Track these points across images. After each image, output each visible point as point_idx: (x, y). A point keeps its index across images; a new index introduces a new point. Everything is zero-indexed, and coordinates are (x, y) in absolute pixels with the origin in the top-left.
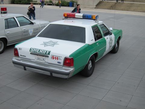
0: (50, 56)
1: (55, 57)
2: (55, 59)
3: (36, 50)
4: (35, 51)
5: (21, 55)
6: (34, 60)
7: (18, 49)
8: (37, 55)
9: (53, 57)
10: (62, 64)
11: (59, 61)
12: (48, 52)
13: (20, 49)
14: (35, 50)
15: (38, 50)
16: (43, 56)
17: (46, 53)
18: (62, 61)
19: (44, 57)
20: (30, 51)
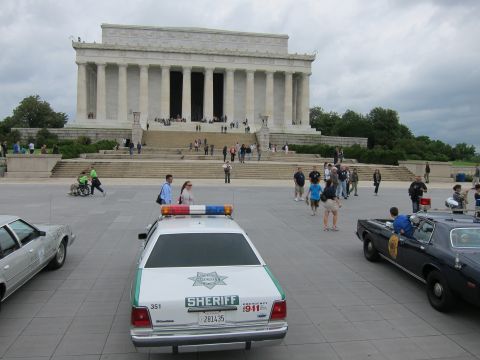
0: (240, 307)
1: (251, 306)
2: (251, 311)
3: (202, 301)
4: (200, 303)
5: (158, 321)
6: (197, 323)
7: (149, 307)
8: (204, 311)
9: (247, 308)
10: (267, 317)
11: (261, 312)
12: (233, 300)
13: (154, 306)
14: (198, 301)
15: (207, 301)
16: (220, 311)
17: (229, 303)
18: (268, 312)
19: (222, 313)
20: (187, 306)
